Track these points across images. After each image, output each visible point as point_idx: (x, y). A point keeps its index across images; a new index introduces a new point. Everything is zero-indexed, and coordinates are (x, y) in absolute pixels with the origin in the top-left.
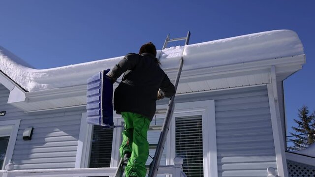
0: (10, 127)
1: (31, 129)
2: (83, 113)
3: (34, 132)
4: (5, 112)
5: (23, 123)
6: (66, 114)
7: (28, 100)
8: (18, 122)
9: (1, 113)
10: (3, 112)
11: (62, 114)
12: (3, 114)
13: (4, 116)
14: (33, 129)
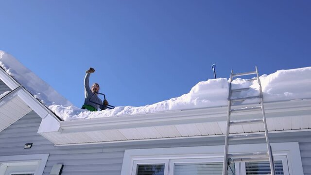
0: (35, 163)
1: (61, 166)
2: (126, 151)
3: (63, 171)
4: (32, 144)
5: (51, 158)
6: (105, 150)
7: (62, 130)
8: (45, 157)
9: (27, 145)
10: (29, 144)
11: (100, 151)
12: (29, 146)
13: (30, 149)
14: (63, 166)
